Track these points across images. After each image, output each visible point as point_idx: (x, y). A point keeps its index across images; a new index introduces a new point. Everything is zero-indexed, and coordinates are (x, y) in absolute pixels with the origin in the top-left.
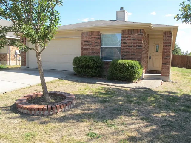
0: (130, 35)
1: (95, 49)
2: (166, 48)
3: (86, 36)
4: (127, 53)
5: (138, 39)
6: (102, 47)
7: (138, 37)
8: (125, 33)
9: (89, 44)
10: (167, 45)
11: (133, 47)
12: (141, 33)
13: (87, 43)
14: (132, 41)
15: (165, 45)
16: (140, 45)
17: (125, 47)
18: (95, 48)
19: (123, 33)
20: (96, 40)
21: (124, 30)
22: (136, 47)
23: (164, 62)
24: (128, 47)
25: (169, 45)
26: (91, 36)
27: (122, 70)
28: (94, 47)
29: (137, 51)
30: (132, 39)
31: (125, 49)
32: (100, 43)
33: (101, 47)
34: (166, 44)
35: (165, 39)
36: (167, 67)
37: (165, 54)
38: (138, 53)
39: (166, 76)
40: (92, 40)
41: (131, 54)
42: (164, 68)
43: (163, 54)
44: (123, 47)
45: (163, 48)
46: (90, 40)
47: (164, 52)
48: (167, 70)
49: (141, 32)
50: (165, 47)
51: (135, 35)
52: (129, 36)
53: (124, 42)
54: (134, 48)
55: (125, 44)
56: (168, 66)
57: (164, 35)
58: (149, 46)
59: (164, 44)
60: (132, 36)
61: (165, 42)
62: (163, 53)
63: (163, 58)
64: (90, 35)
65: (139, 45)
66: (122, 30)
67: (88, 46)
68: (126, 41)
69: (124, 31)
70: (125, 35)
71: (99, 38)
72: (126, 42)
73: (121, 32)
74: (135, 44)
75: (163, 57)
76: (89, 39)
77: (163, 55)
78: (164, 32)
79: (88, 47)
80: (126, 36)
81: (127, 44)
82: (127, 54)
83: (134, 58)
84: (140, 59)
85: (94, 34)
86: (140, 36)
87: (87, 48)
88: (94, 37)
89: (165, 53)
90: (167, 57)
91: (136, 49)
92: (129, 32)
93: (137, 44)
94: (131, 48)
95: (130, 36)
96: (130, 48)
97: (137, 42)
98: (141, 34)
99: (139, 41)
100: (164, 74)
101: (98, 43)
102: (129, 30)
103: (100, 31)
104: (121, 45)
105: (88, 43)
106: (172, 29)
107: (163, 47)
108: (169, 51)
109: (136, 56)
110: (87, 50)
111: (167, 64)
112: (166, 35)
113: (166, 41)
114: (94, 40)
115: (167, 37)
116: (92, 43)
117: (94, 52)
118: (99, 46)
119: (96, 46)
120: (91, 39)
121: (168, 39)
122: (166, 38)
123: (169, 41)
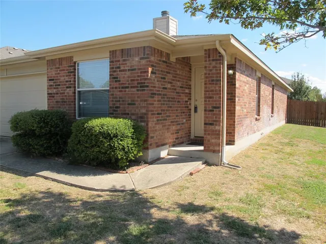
0: (124, 60)
1: (66, 96)
2: (212, 87)
3: (51, 69)
4: (119, 101)
5: (139, 69)
6: (79, 90)
7: (141, 65)
8: (116, 57)
9: (56, 85)
10: (213, 81)
11: (131, 87)
12: (144, 55)
13: (52, 84)
14: (128, 73)
15: (209, 81)
16: (145, 83)
17: (116, 88)
18: (66, 92)
19: (113, 57)
20: (67, 76)
21: (113, 51)
22: (137, 87)
23: (209, 121)
24: (122, 88)
25: (217, 81)
26: (59, 68)
27: (89, 141)
28: (65, 90)
29: (138, 97)
30: (129, 70)
31: (117, 93)
32: (75, 81)
33: (77, 90)
34: (211, 77)
35: (209, 67)
36: (216, 131)
37: (209, 101)
38: (141, 101)
39: (214, 151)
40: (60, 76)
41: (129, 104)
42: (209, 134)
43: (205, 101)
44: (113, 88)
45: (206, 88)
46: (57, 77)
47: (208, 98)
48: (216, 138)
49: (146, 53)
50: (210, 84)
51: (133, 60)
52: (122, 64)
53: (114, 78)
54: (133, 89)
55: (116, 81)
56: (217, 128)
57: (206, 57)
58: (192, 83)
59: (207, 77)
60: (128, 63)
61: (209, 74)
62: (205, 97)
63: (205, 110)
64: (57, 66)
65: (142, 83)
66: (110, 52)
67: (55, 88)
68: (118, 75)
69: (113, 54)
70: (116, 61)
71: (71, 72)
72: (117, 78)
73: (108, 55)
74: (133, 80)
75: (205, 107)
76: (56, 74)
77: (205, 104)
78: (205, 50)
79: (55, 91)
80: (116, 65)
81: (119, 81)
82: (120, 104)
83: (133, 112)
84: (145, 114)
85: (64, 63)
86: (144, 62)
87: (54, 94)
88: (64, 70)
89: (210, 98)
90: (215, 108)
91: (136, 92)
92: (122, 55)
93: (137, 80)
94: (127, 89)
95: (125, 62)
96: (126, 91)
97: (138, 76)
98: (146, 58)
99: (141, 72)
100: (211, 148)
101: (70, 81)
102: (122, 50)
103: (73, 57)
104: (110, 85)
105: (54, 83)
106: (217, 43)
107: (205, 84)
108: (217, 94)
109: (137, 107)
110: (53, 97)
111: (216, 125)
112: (209, 57)
113: (211, 70)
114: (64, 76)
115: (213, 60)
116: (60, 82)
117: (64, 102)
118: (71, 89)
119: (67, 88)
120: (59, 74)
121: (215, 67)
122: (210, 64)
123: (217, 70)
